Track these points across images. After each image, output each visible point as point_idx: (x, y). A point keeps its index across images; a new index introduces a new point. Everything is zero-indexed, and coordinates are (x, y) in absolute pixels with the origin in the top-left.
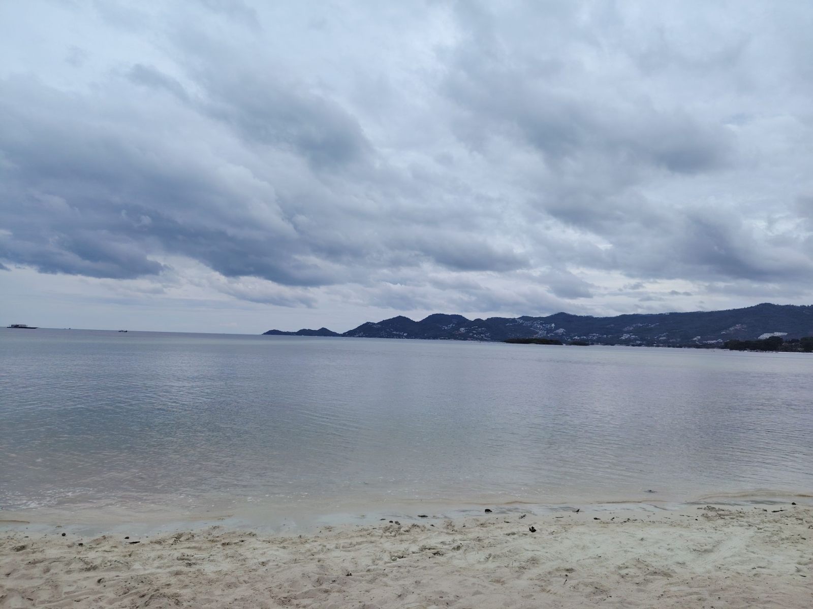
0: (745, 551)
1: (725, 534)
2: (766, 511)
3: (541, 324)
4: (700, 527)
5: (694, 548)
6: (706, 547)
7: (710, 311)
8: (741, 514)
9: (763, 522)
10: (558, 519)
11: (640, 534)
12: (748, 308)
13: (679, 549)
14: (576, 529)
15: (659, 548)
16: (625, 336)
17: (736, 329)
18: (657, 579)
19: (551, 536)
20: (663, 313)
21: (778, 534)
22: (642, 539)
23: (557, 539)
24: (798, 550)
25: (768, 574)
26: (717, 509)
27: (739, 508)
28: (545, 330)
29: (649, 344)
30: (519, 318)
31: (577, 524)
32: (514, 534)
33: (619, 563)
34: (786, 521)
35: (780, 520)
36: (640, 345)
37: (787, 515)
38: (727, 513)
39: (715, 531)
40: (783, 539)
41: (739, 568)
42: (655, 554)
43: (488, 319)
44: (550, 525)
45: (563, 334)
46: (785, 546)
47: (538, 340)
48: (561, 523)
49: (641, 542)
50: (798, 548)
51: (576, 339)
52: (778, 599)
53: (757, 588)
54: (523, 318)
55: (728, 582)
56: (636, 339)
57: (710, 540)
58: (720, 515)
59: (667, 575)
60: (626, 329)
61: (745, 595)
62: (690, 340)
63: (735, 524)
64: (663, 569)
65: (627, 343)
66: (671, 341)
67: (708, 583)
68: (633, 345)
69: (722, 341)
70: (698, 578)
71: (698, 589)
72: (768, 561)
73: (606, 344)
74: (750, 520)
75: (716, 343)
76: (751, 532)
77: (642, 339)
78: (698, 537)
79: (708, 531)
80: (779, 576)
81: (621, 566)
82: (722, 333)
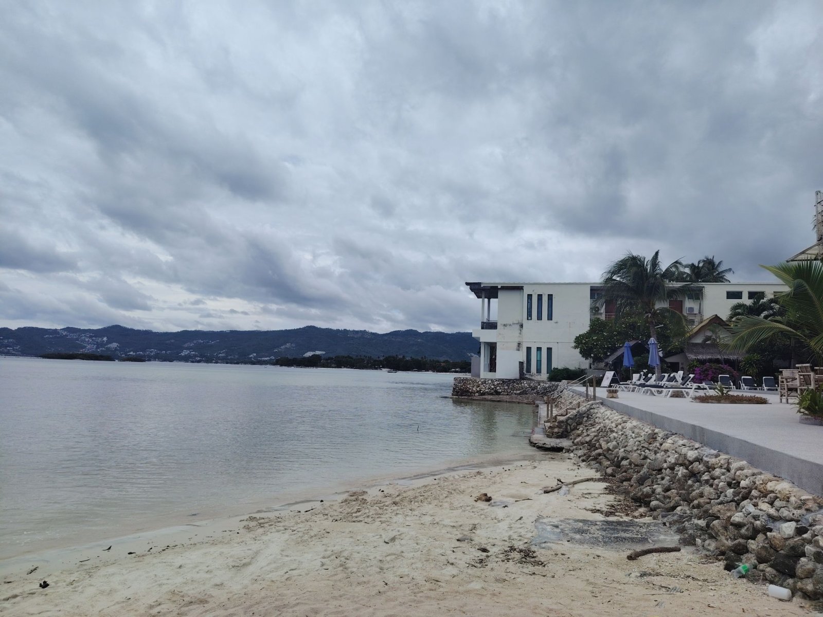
0: (279, 557)
1: (263, 542)
2: (300, 512)
3: (91, 337)
4: (241, 540)
5: (233, 564)
6: (244, 561)
7: (266, 330)
8: (279, 520)
9: (297, 523)
10: (83, 563)
11: (179, 561)
12: (297, 329)
13: (218, 568)
14: (104, 571)
15: (198, 573)
16: (185, 353)
17: (286, 348)
18: (191, 610)
19: (70, 588)
20: (224, 330)
21: (308, 533)
22: (180, 567)
23: (76, 589)
24: (323, 545)
25: (298, 576)
26: (258, 518)
27: (277, 514)
28: (94, 344)
29: (208, 360)
30: (61, 329)
31: (106, 564)
32: (15, 596)
33: (151, 602)
34: (315, 518)
35: (311, 519)
36: (199, 362)
37: (317, 513)
38: (266, 520)
39: (254, 542)
40: (312, 537)
41: (274, 576)
42: (192, 581)
43: (19, 329)
44: (70, 574)
45: (116, 349)
46: (313, 543)
47: (85, 355)
48: (85, 567)
49: (178, 570)
50: (324, 543)
51: (131, 355)
52: (305, 599)
53: (288, 592)
54: (68, 329)
55: (263, 594)
56: (195, 356)
57: (250, 552)
58: (260, 524)
59: (203, 602)
60: (186, 345)
61: (277, 603)
62: (246, 357)
63: (274, 530)
64: (199, 596)
65: (186, 359)
66: (229, 357)
67: (244, 599)
68: (193, 362)
69: (274, 358)
70: (235, 597)
71: (234, 609)
72: (299, 562)
73: (165, 360)
74: (287, 523)
75: (269, 360)
76: (286, 536)
77: (201, 356)
78: (237, 551)
79: (248, 543)
80: (307, 574)
81: (153, 604)
82: (275, 351)
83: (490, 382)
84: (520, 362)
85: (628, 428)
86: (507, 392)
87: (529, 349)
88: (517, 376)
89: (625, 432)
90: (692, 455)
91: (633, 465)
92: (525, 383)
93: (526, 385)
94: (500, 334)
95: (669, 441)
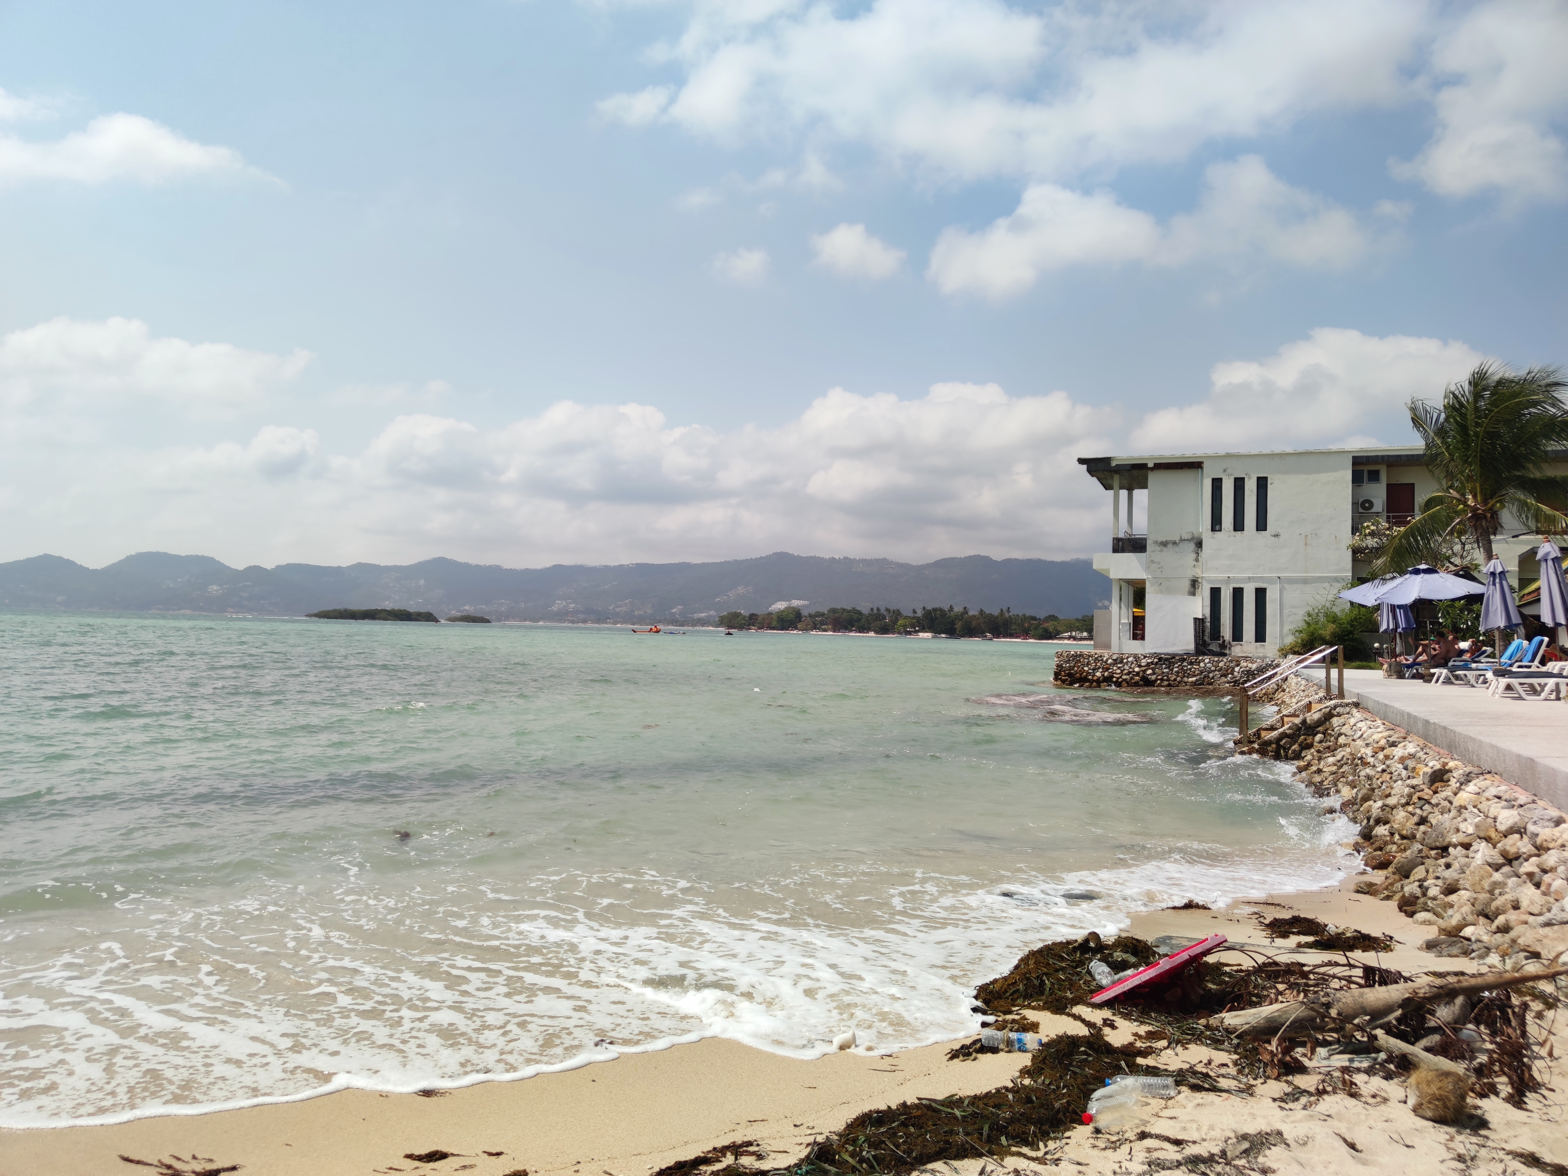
3: (397, 579)
16: (558, 606)
17: (737, 594)
29: (600, 618)
30: (347, 567)
45: (440, 601)
56: (577, 611)
60: (560, 592)
65: (561, 617)
68: (573, 622)
69: (714, 613)
75: (706, 616)
77: (587, 611)
82: (716, 599)
83: (1130, 659)
84: (1195, 619)
85: (1396, 758)
86: (1168, 680)
87: (1215, 593)
88: (1191, 647)
89: (1388, 766)
90: (1507, 818)
91: (1397, 837)
92: (1207, 661)
93: (1209, 665)
94: (1153, 562)
95: (1471, 787)
